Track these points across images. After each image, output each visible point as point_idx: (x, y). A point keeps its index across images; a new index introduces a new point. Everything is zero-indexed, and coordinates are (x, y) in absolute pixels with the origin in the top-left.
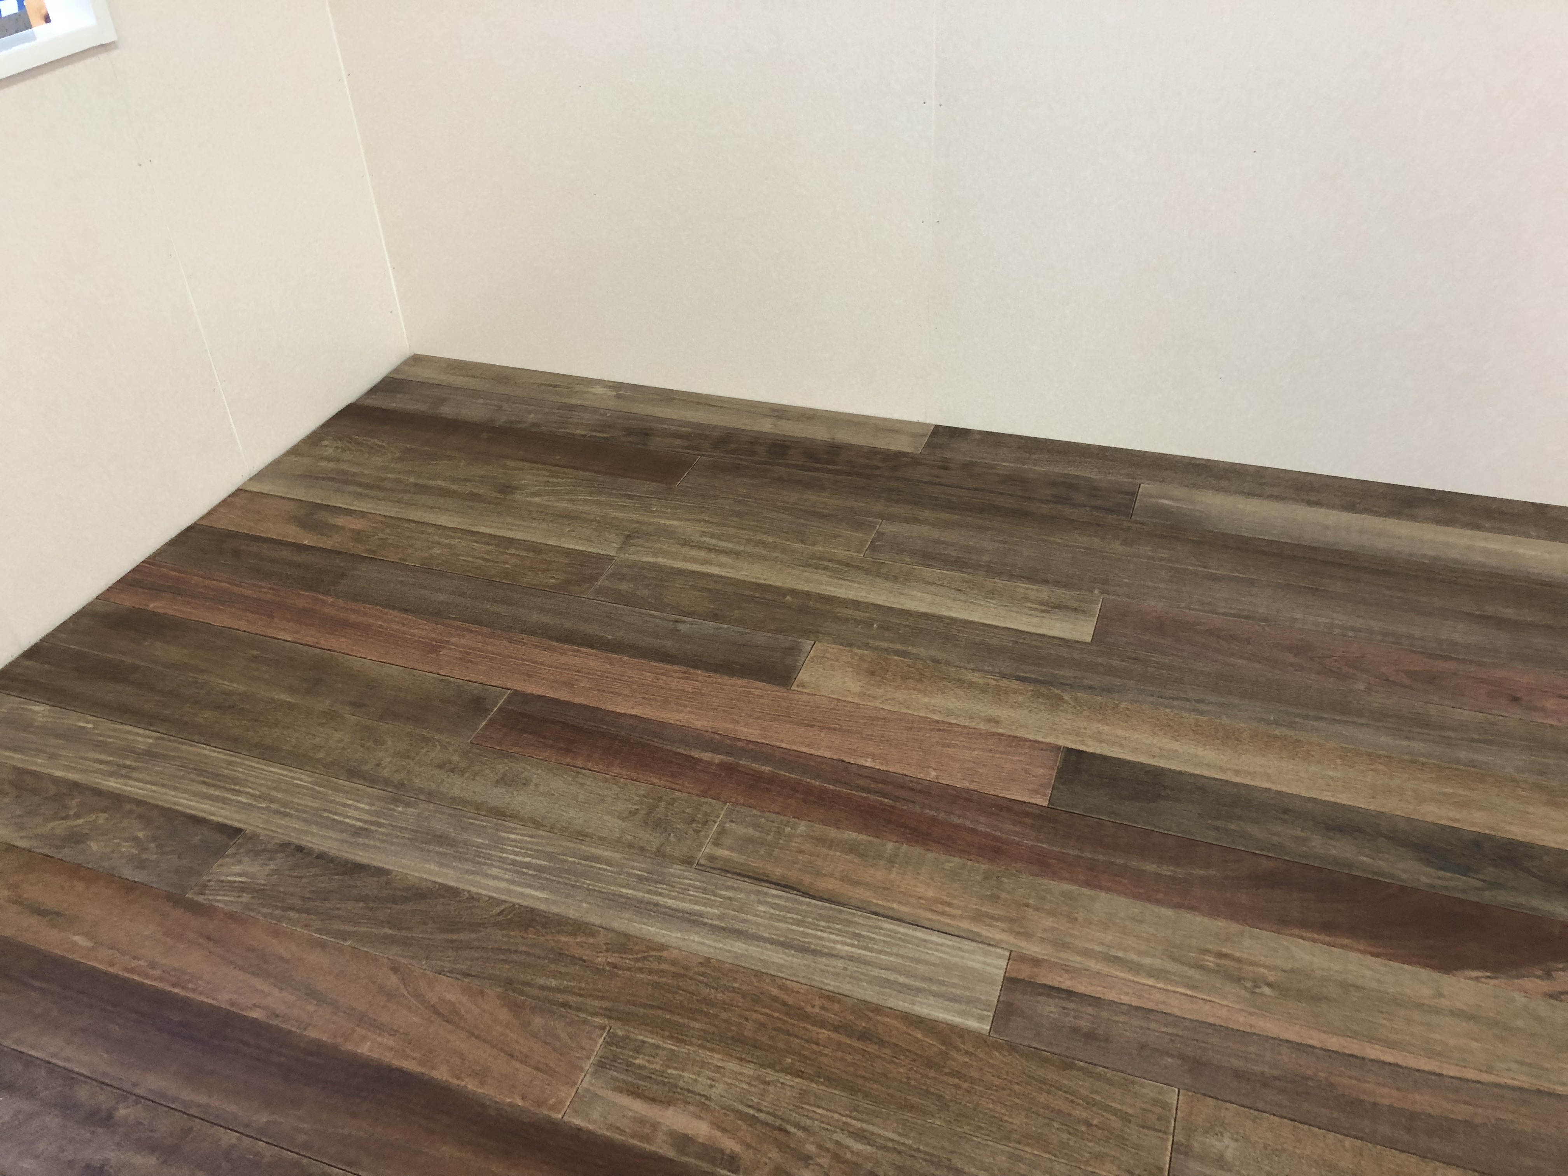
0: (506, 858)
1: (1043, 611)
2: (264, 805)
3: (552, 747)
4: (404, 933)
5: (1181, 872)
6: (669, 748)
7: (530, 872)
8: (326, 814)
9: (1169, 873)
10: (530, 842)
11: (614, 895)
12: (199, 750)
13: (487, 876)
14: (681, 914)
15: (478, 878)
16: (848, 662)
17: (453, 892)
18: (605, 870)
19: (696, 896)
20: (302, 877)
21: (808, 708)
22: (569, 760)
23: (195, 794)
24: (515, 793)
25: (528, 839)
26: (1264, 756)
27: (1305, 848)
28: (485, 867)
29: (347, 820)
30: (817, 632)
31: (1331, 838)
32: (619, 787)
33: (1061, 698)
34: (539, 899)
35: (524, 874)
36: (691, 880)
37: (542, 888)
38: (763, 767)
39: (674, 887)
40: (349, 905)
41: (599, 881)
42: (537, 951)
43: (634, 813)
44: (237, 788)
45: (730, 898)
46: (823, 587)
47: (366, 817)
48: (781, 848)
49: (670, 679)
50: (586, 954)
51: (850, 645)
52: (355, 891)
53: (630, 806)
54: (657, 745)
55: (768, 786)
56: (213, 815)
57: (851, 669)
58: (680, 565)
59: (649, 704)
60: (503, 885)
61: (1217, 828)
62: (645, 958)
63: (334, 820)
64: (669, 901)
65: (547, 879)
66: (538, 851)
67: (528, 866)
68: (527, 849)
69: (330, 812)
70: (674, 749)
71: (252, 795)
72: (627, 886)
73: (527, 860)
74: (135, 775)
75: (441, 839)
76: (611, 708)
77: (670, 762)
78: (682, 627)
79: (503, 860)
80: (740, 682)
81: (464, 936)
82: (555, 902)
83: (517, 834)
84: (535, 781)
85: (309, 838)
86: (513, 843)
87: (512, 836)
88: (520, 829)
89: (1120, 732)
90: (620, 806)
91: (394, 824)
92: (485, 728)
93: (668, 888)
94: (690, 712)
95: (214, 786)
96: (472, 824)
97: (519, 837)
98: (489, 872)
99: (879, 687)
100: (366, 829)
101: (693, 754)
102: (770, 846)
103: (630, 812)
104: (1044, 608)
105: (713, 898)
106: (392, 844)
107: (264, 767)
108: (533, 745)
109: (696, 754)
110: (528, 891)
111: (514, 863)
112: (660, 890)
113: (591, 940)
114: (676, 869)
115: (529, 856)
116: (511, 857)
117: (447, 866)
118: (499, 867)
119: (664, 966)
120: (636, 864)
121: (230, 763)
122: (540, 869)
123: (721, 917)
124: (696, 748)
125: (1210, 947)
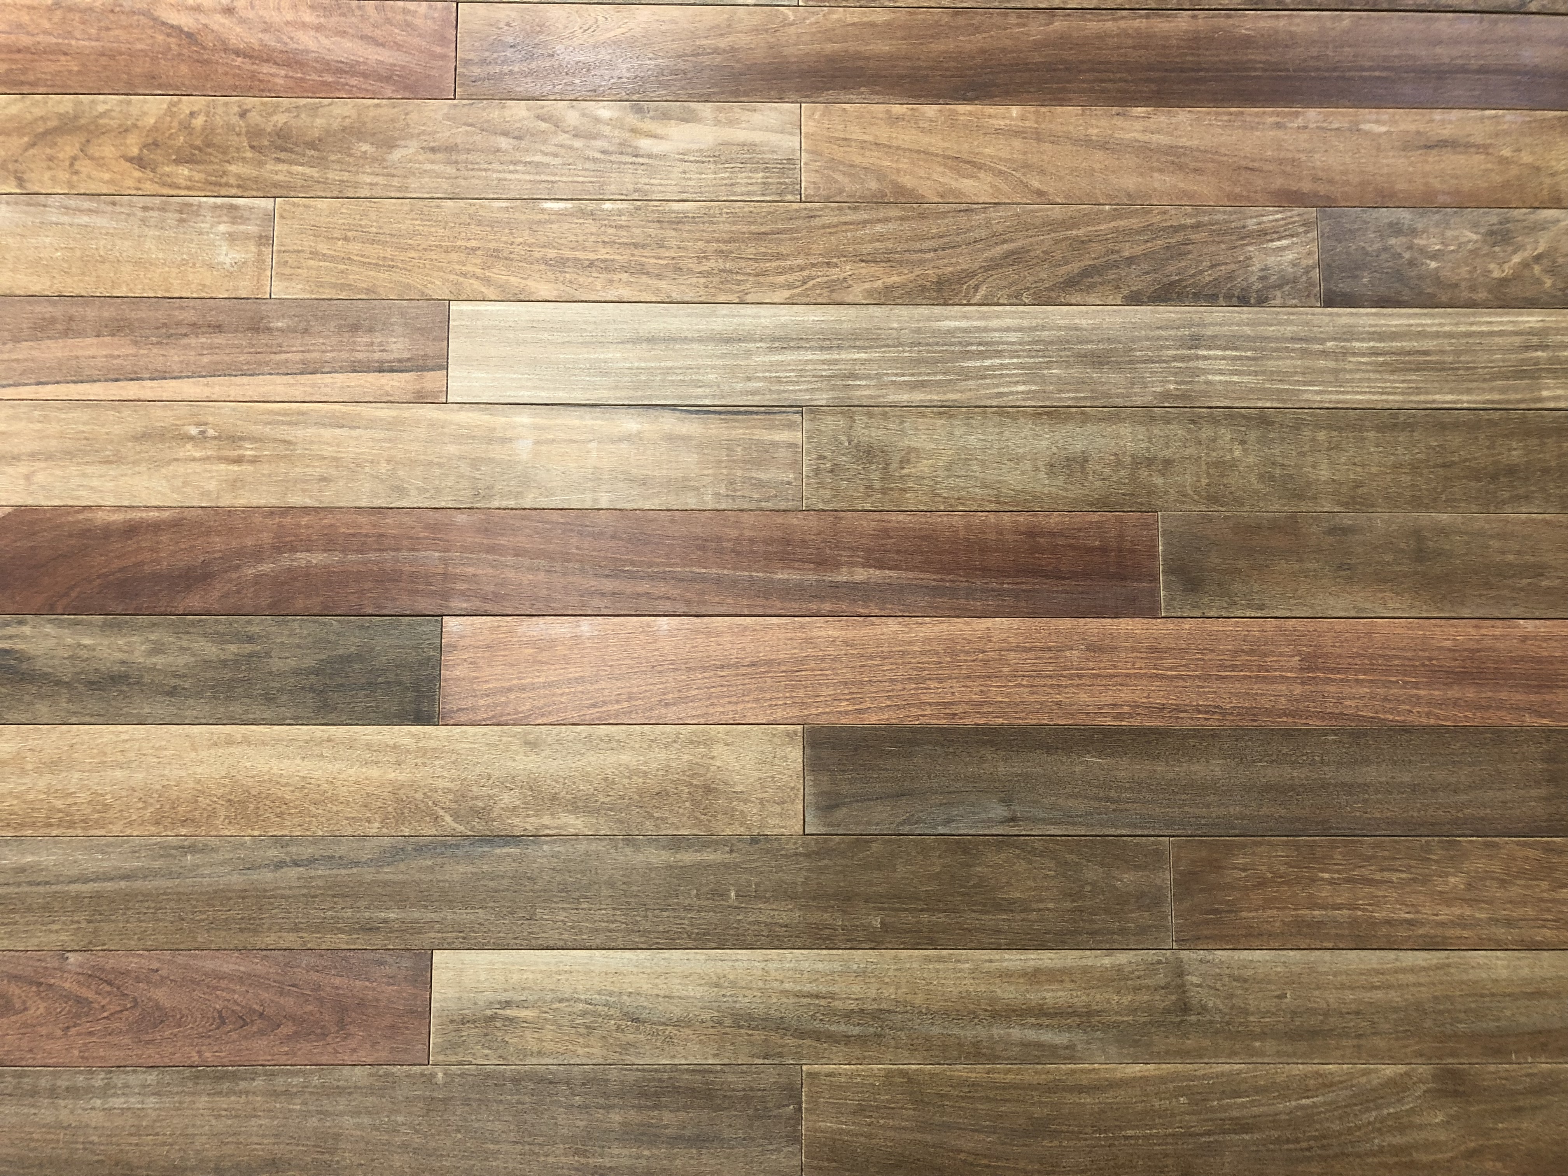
0: (1012, 357)
1: (508, 1004)
2: (1330, 344)
3: (1053, 534)
4: (1061, 235)
5: (286, 561)
6: (911, 575)
7: (974, 348)
8: (1249, 354)
9: (298, 555)
10: (997, 386)
11: (871, 347)
12: (1473, 398)
13: (1020, 329)
14: (792, 344)
15: (1025, 323)
16: (746, 801)
17: (1042, 299)
18: (896, 375)
19: (786, 371)
20: (1212, 266)
21: (768, 696)
22: (1021, 519)
23: (1422, 335)
24: (1055, 450)
25: (1001, 390)
26: (199, 782)
27: (153, 637)
28: (1027, 339)
29: (1219, 353)
30: (808, 855)
31: (123, 662)
32: (939, 495)
33: (456, 817)
34: (947, 318)
35: (980, 344)
36: (800, 391)
37: (951, 332)
38: (786, 576)
39: (814, 376)
40: (1139, 250)
41: (895, 360)
42: (915, 256)
43: (904, 462)
44: (1381, 359)
45: (749, 379)
46: (837, 966)
47: (1201, 364)
48: (721, 461)
49: (966, 698)
50: (864, 270)
51: (754, 840)
52: (1145, 267)
53: (913, 470)
54: (928, 576)
55: (770, 548)
56: (1375, 314)
57: (738, 789)
58: (1069, 958)
59: (970, 642)
60: (995, 323)
61: (250, 639)
62: (804, 283)
63: (1236, 349)
64: (811, 357)
65: (952, 344)
66: (984, 377)
67: (981, 355)
68: (995, 376)
69: (1249, 358)
70: (904, 575)
71: (1354, 354)
72: (864, 362)
73: (988, 363)
74: (1518, 340)
75: (1098, 360)
76: (1016, 622)
77: (898, 552)
78: (999, 811)
79: (1014, 354)
80: (873, 719)
81: (998, 251)
82: (929, 319)
83: (1017, 393)
84: (1042, 475)
85: (1244, 316)
86: (1015, 379)
87: (1021, 388)
88: (1017, 399)
89: (374, 772)
90: (924, 467)
91: (1164, 365)
92: (1154, 540)
93: (820, 373)
94: (910, 643)
95: (1409, 353)
96: (1077, 391)
97: (1014, 389)
98: (1019, 334)
99: (691, 765)
100: (1190, 348)
101: (878, 572)
102: (734, 461)
103: (908, 462)
104: (508, 1012)
105: (767, 374)
106: (1148, 339)
107: (1375, 397)
108: (1080, 530)
109: (875, 575)
110: (964, 324)
111: (999, 354)
112: (826, 367)
113: (867, 286)
114: (822, 398)
115: (987, 368)
116: (1007, 361)
117: (1068, 328)
118: (1012, 343)
119: (781, 279)
120: (867, 393)
121: (1418, 391)
122: (967, 355)
123: (748, 353)
124: (879, 585)
125: (251, 468)
